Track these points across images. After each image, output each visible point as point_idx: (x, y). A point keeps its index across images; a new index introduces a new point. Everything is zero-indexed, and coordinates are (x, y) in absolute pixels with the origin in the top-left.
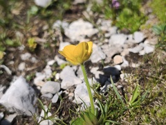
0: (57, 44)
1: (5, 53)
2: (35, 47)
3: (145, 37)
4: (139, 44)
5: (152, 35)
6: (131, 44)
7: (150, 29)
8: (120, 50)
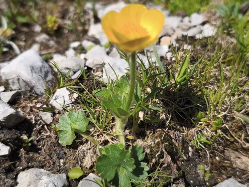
0: (87, 28)
1: (14, 32)
2: (55, 28)
3: (206, 19)
4: (195, 26)
5: (214, 18)
6: (186, 27)
7: (213, 11)
8: (170, 32)
